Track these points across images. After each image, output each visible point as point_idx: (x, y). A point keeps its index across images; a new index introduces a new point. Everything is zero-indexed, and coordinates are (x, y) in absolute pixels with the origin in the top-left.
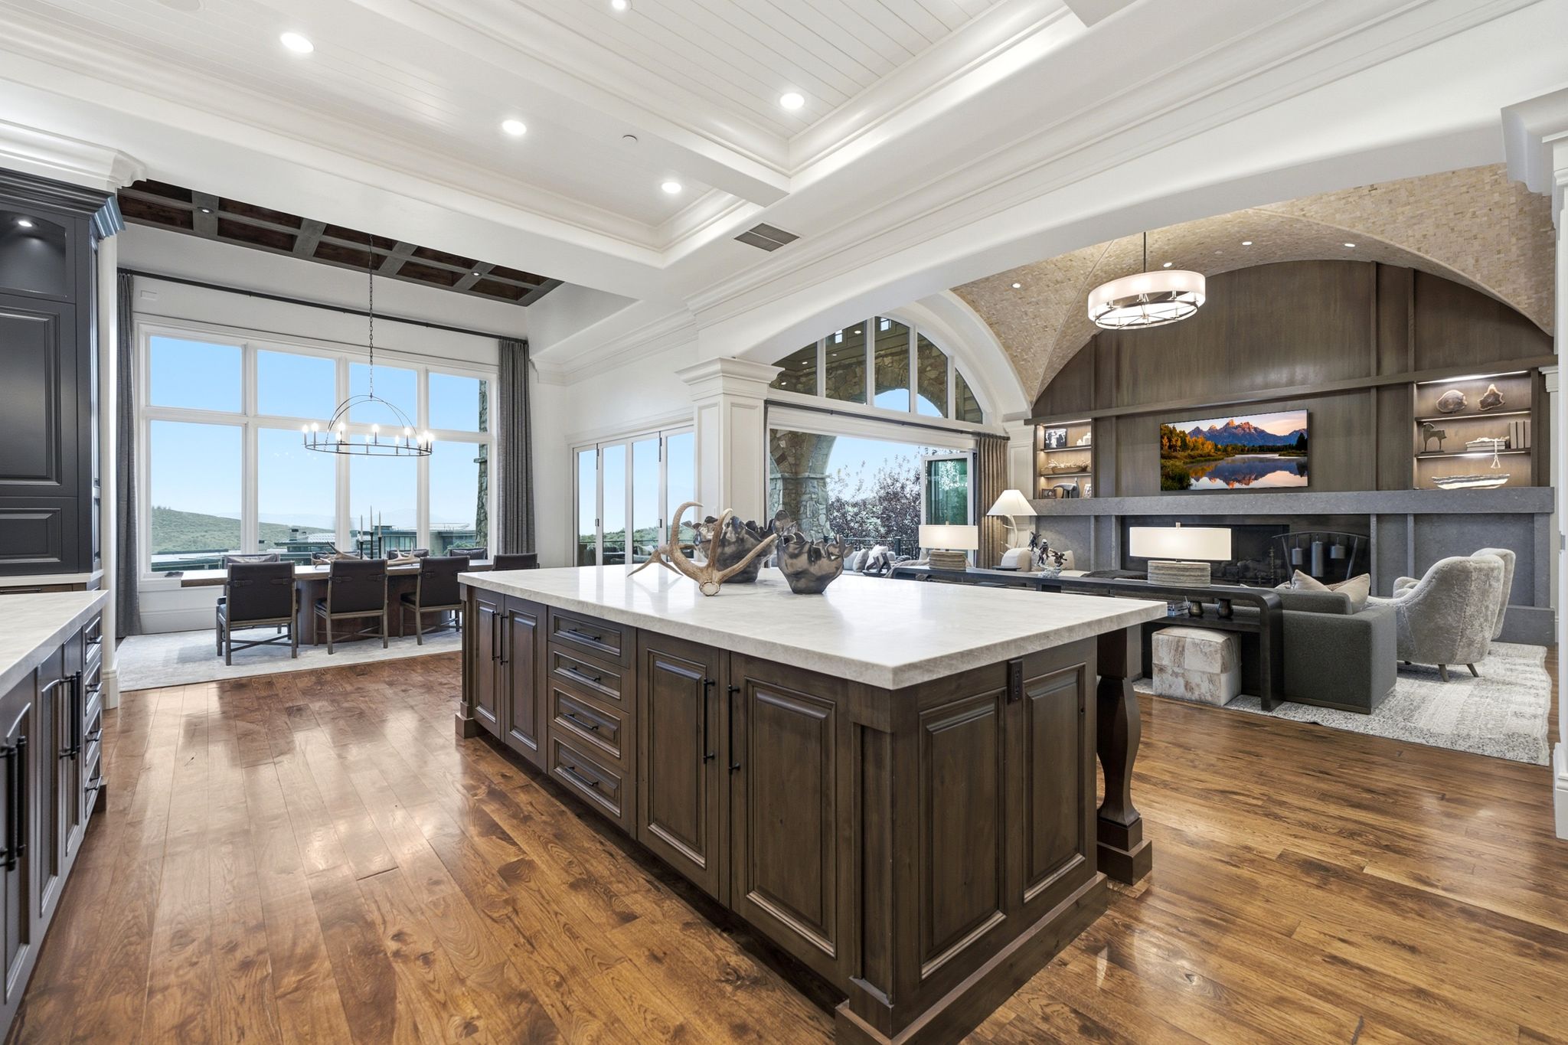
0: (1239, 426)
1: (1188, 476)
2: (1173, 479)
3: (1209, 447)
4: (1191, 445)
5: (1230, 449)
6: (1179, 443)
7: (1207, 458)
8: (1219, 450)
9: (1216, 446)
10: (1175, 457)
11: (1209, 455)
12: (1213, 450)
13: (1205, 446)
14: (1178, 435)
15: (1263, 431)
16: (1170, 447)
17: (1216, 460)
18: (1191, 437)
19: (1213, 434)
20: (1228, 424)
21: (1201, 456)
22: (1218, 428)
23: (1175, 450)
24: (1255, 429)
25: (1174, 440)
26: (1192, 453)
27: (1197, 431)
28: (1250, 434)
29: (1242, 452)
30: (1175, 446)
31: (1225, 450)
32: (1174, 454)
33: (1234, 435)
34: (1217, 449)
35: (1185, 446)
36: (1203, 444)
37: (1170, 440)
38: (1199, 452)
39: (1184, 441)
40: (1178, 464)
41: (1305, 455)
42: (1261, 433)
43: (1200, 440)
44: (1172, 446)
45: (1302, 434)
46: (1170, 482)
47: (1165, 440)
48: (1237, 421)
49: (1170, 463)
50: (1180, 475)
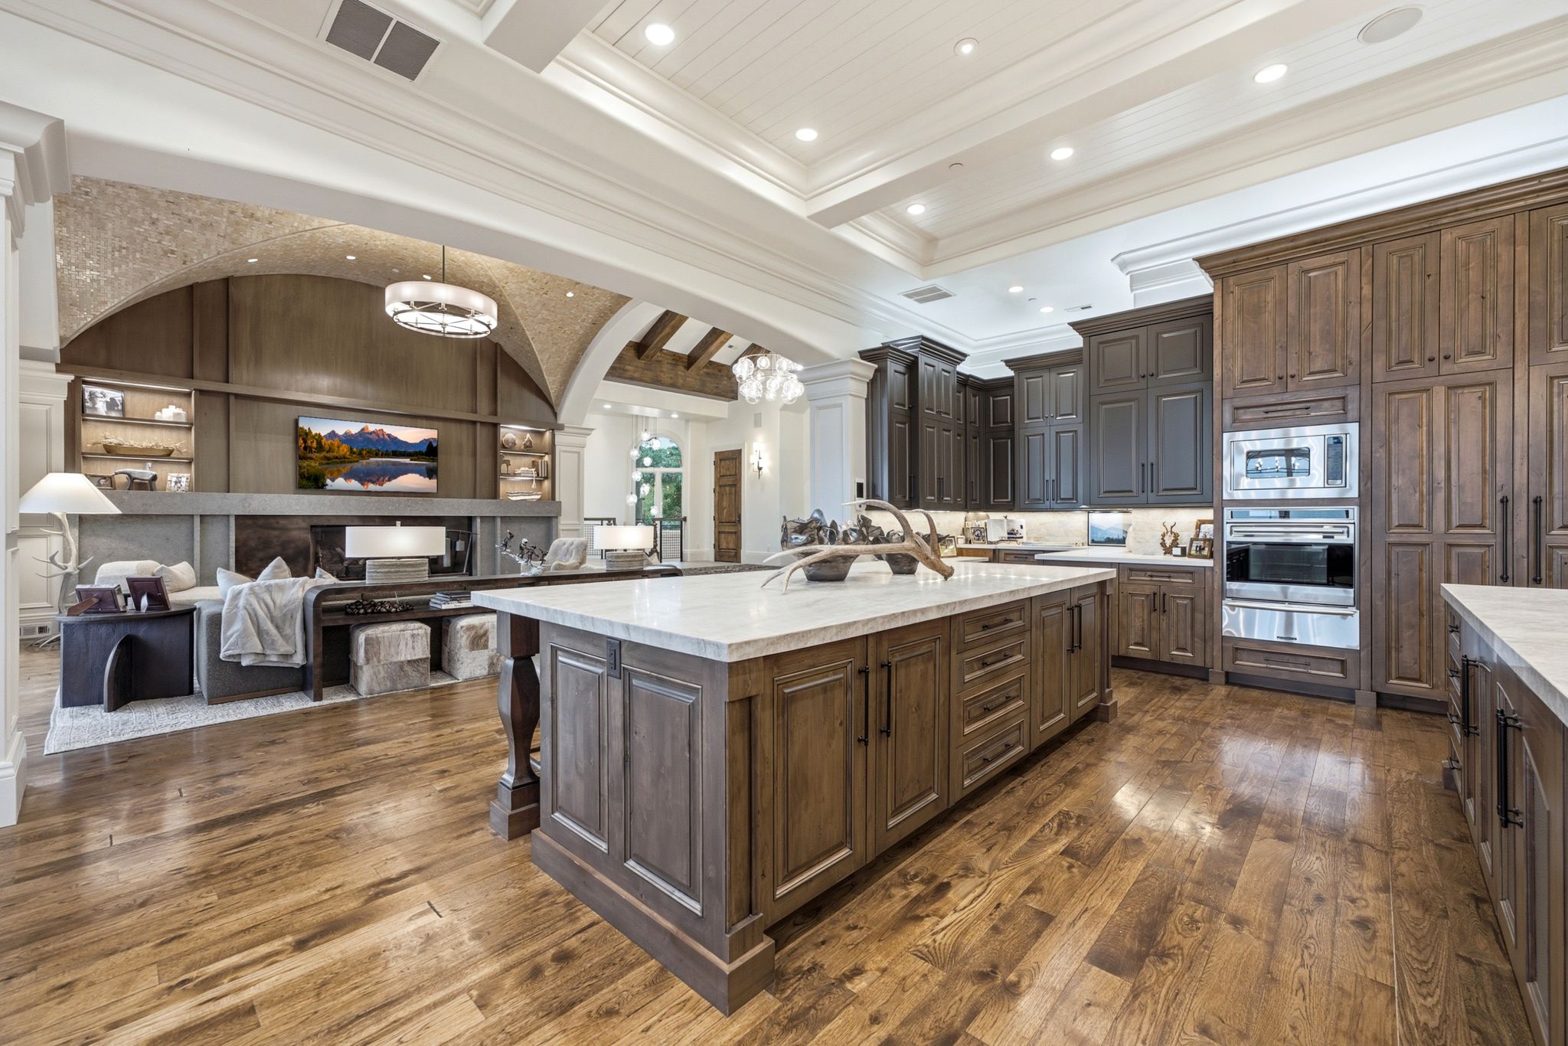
0: (374, 432)
1: (324, 476)
2: (308, 479)
3: (344, 450)
4: (327, 447)
5: (364, 452)
6: (314, 445)
7: (342, 460)
8: (354, 453)
9: (351, 449)
10: (311, 458)
11: (345, 458)
12: (348, 453)
13: (341, 449)
14: (314, 437)
15: (396, 438)
16: (305, 448)
17: (351, 462)
18: (327, 440)
19: (348, 438)
20: (363, 429)
21: (337, 458)
22: (354, 433)
23: (311, 451)
24: (389, 435)
25: (309, 442)
26: (328, 455)
27: (333, 434)
28: (384, 440)
29: (377, 455)
30: (311, 448)
31: (360, 454)
32: (309, 455)
33: (369, 440)
34: (352, 452)
35: (320, 447)
36: (339, 447)
37: (305, 442)
38: (335, 454)
39: (319, 443)
40: (313, 465)
41: (433, 460)
42: (395, 440)
43: (336, 442)
44: (305, 445)
45: (431, 443)
46: (305, 482)
47: (301, 441)
48: (372, 427)
49: (305, 463)
50: (316, 476)
